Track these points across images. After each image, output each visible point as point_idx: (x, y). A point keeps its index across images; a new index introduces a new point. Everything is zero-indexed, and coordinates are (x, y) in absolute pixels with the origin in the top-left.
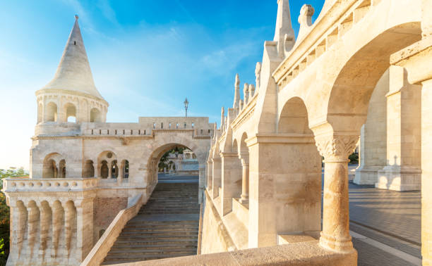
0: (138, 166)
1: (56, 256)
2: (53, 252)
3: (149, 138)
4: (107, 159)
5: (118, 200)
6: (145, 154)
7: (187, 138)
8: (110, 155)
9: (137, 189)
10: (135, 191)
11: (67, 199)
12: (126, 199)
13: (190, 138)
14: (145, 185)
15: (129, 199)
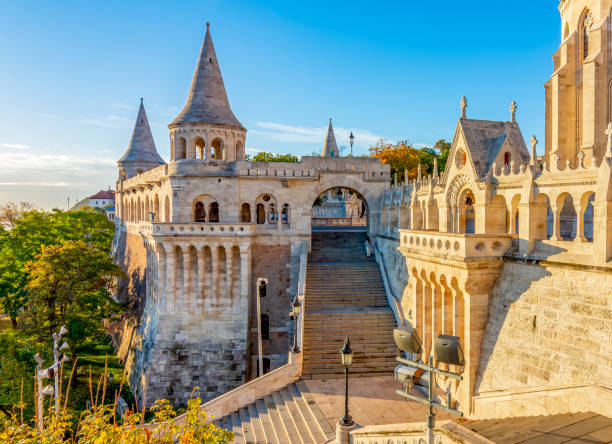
0: (301, 210)
1: (218, 306)
2: (214, 301)
3: (315, 180)
4: (264, 203)
5: (278, 248)
6: (309, 197)
7: (357, 181)
8: (267, 198)
9: (301, 235)
10: (299, 238)
11: (231, 245)
12: (289, 246)
13: (361, 181)
14: (310, 232)
15: (292, 247)
